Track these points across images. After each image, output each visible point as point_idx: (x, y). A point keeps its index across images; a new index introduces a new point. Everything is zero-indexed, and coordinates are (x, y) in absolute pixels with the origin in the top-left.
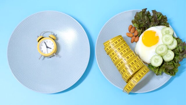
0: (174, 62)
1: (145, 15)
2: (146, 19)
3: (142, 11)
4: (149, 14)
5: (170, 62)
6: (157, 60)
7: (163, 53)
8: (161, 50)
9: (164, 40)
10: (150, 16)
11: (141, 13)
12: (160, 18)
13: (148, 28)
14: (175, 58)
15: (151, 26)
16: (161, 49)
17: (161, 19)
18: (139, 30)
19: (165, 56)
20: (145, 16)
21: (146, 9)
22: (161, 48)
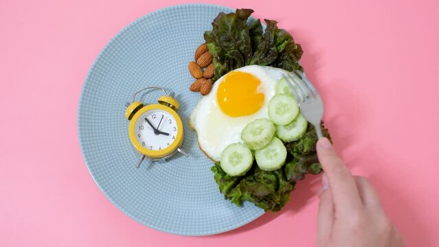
0: (280, 175)
1: (243, 28)
2: (243, 38)
3: (234, 11)
4: (258, 30)
5: (273, 172)
6: (239, 157)
7: (256, 143)
8: (254, 133)
9: (273, 110)
10: (260, 33)
11: (232, 19)
12: (282, 47)
13: (244, 65)
14: (289, 165)
15: (253, 62)
16: (258, 131)
17: (284, 51)
18: (217, 65)
19: (262, 151)
20: (244, 31)
21: (252, 11)
22: (258, 128)
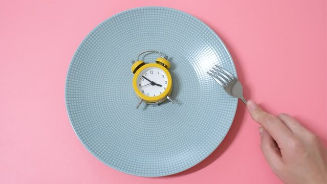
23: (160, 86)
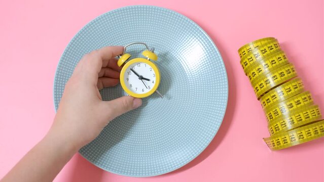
23: (148, 80)
